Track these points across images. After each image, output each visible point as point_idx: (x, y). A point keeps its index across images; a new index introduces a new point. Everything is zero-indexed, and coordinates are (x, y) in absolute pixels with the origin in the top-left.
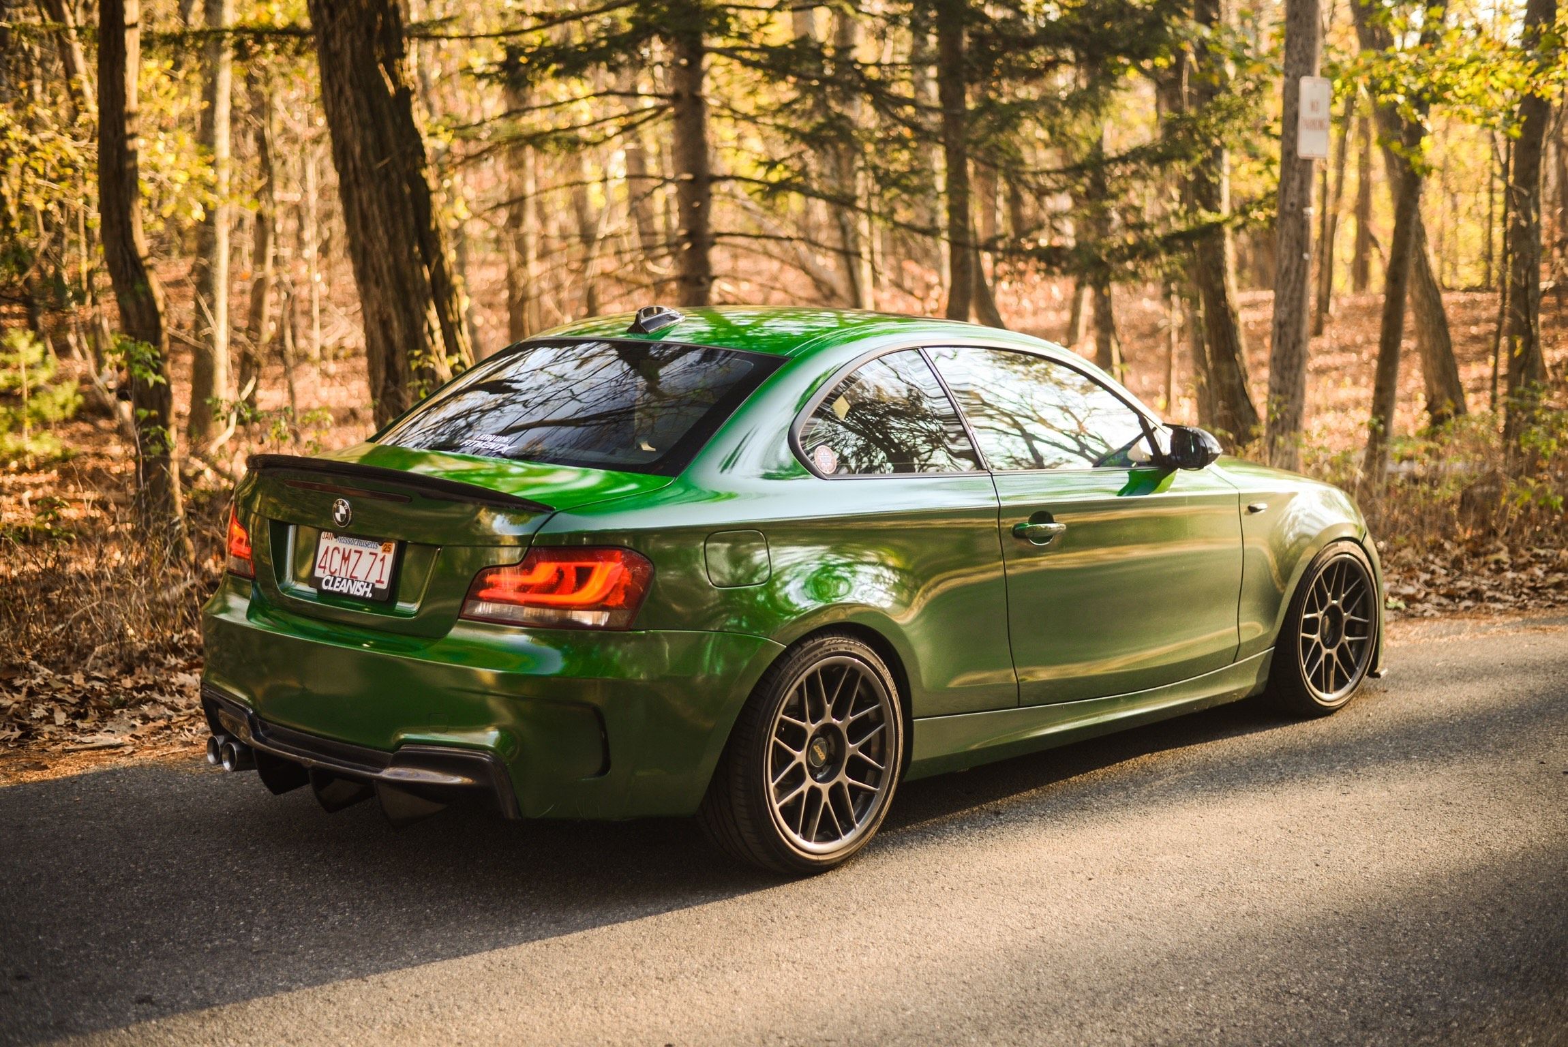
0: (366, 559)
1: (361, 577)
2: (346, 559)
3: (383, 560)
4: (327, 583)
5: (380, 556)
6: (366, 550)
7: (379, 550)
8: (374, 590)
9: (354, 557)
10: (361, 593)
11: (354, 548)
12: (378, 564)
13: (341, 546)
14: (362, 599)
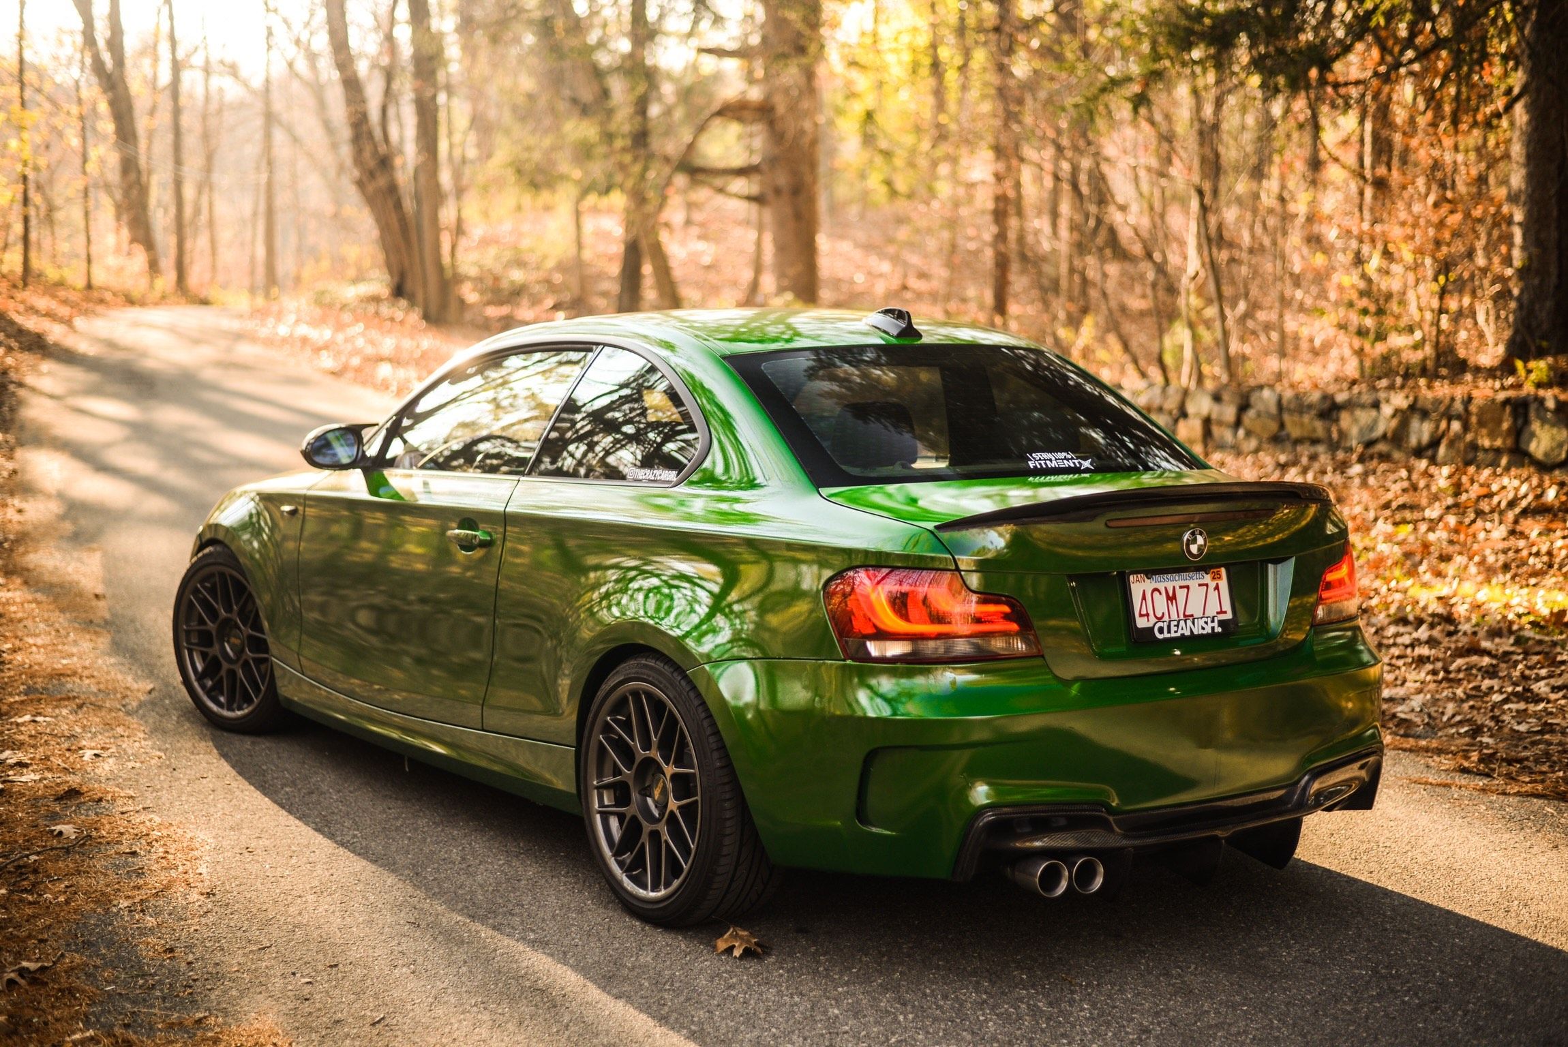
0: (1197, 594)
1: (1198, 614)
2: (1171, 598)
3: (1217, 588)
4: (1161, 630)
5: (1212, 584)
6: (1193, 584)
7: (1207, 578)
8: (1221, 623)
9: (1181, 594)
10: (1208, 630)
11: (1177, 584)
12: (1213, 595)
13: (1161, 586)
14: (1213, 635)
